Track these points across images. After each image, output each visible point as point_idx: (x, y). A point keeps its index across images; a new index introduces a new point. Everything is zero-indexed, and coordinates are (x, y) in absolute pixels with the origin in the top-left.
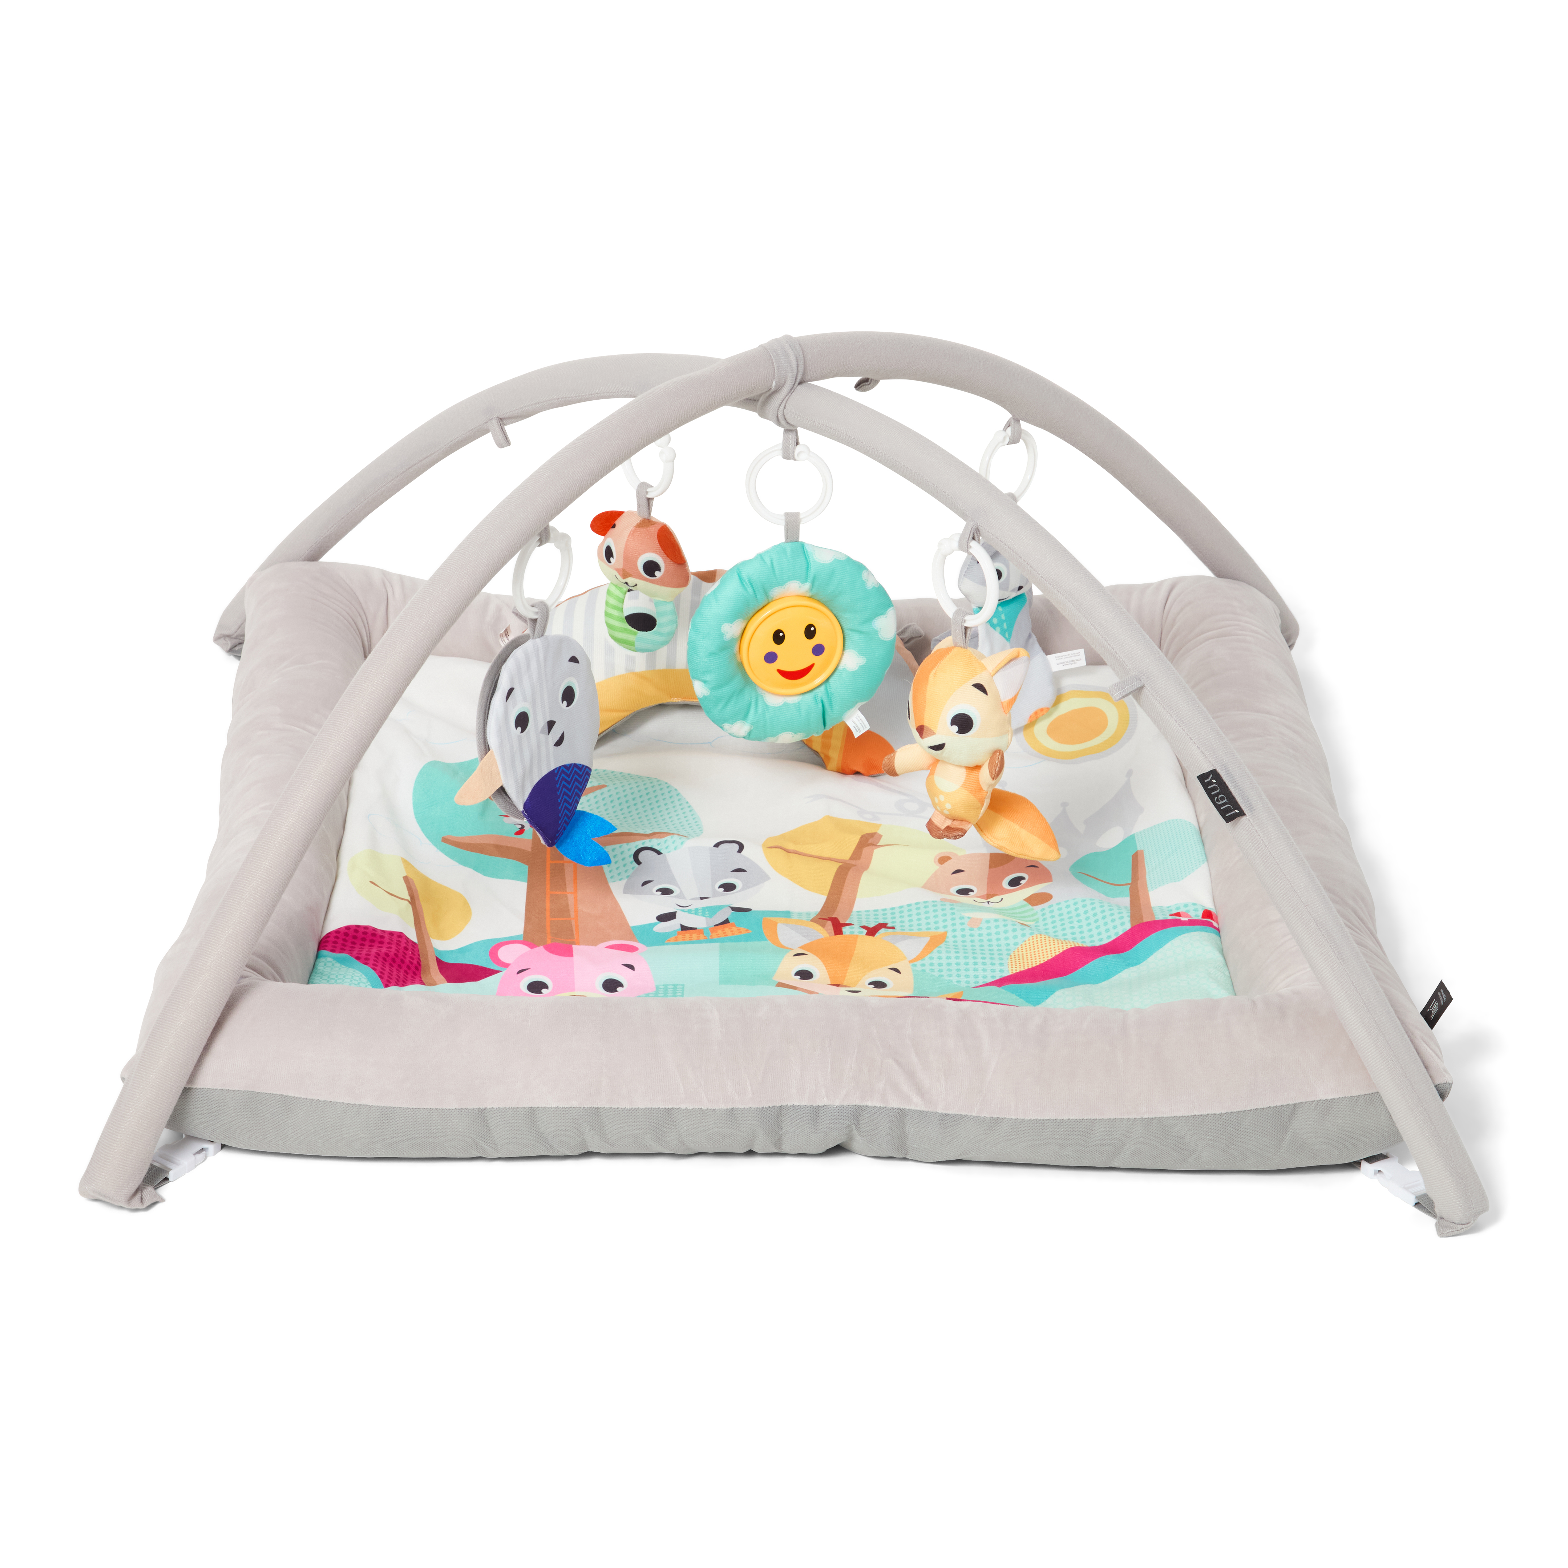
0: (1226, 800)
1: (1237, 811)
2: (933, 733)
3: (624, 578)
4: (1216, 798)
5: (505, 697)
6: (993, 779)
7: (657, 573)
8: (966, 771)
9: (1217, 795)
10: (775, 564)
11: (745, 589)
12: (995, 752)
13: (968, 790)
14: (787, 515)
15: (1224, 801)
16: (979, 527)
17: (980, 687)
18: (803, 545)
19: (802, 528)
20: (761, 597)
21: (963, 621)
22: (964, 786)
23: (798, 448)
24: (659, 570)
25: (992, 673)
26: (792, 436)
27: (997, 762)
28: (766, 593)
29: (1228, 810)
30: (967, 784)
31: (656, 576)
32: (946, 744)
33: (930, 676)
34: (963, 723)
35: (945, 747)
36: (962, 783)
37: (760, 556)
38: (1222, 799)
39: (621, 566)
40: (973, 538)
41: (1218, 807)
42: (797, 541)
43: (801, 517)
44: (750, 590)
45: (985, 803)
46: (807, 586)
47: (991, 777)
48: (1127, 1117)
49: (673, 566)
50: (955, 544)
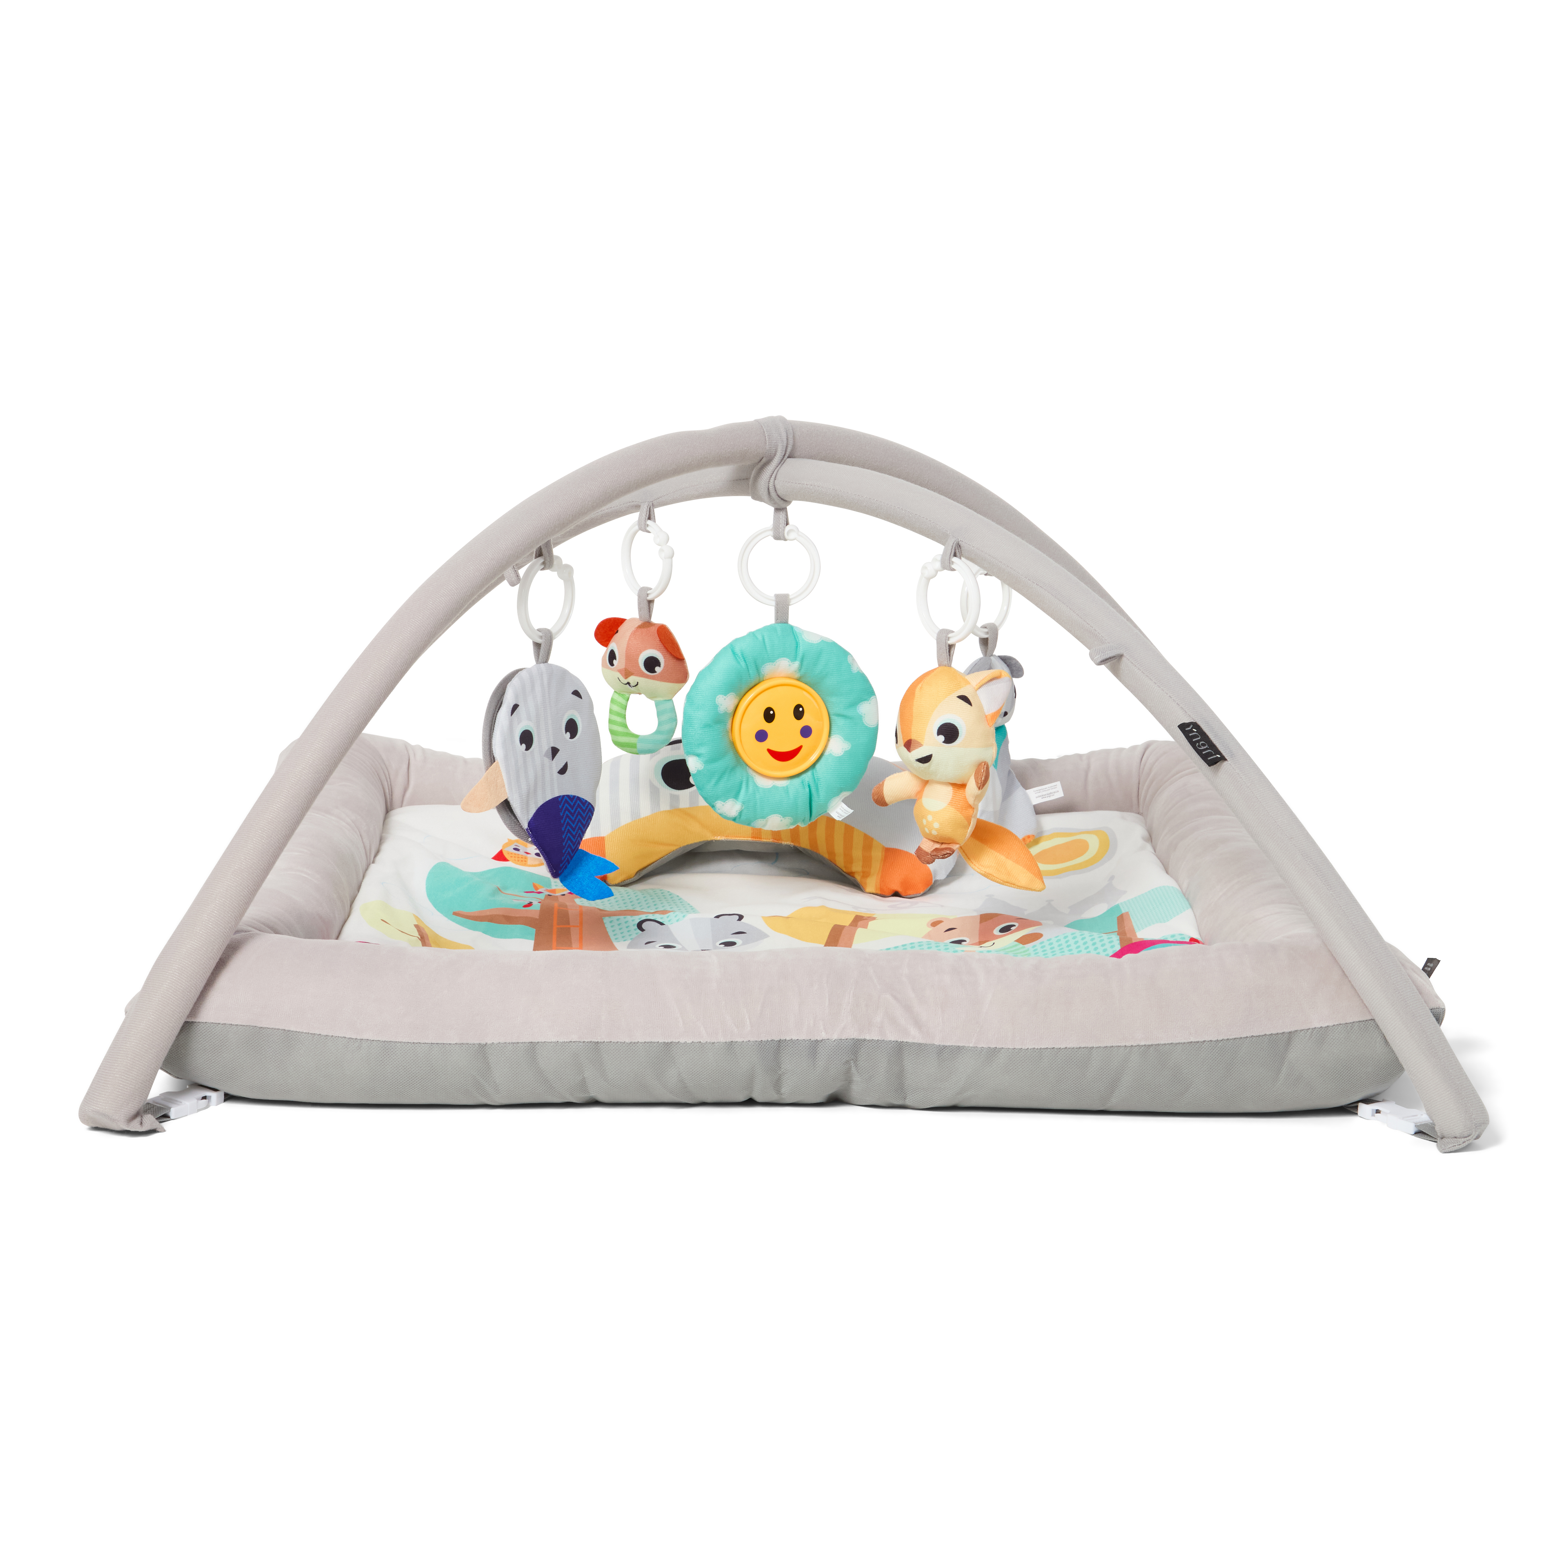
0: (1207, 746)
1: (1219, 756)
2: (919, 745)
3: (626, 678)
4: (1198, 744)
5: (510, 711)
6: (979, 788)
7: (657, 669)
8: (953, 789)
9: (1198, 741)
10: (766, 640)
11: (739, 663)
12: (980, 764)
13: (956, 808)
14: (777, 596)
15: (1205, 747)
16: (960, 542)
17: (964, 698)
18: (792, 627)
19: (791, 609)
20: (752, 671)
21: (947, 638)
22: (951, 804)
23: (788, 528)
24: (659, 666)
25: (976, 687)
26: (782, 515)
27: (982, 771)
28: (758, 670)
29: (1210, 754)
30: (954, 802)
31: (656, 672)
32: (933, 755)
33: (916, 690)
34: (949, 733)
35: (932, 759)
36: (950, 801)
37: (752, 634)
38: (1203, 745)
39: (623, 666)
40: (955, 555)
41: (1199, 752)
42: (787, 622)
43: (790, 597)
44: (743, 664)
45: (972, 822)
46: (797, 664)
47: (977, 787)
48: (1124, 1044)
49: (672, 662)
50: (938, 565)
